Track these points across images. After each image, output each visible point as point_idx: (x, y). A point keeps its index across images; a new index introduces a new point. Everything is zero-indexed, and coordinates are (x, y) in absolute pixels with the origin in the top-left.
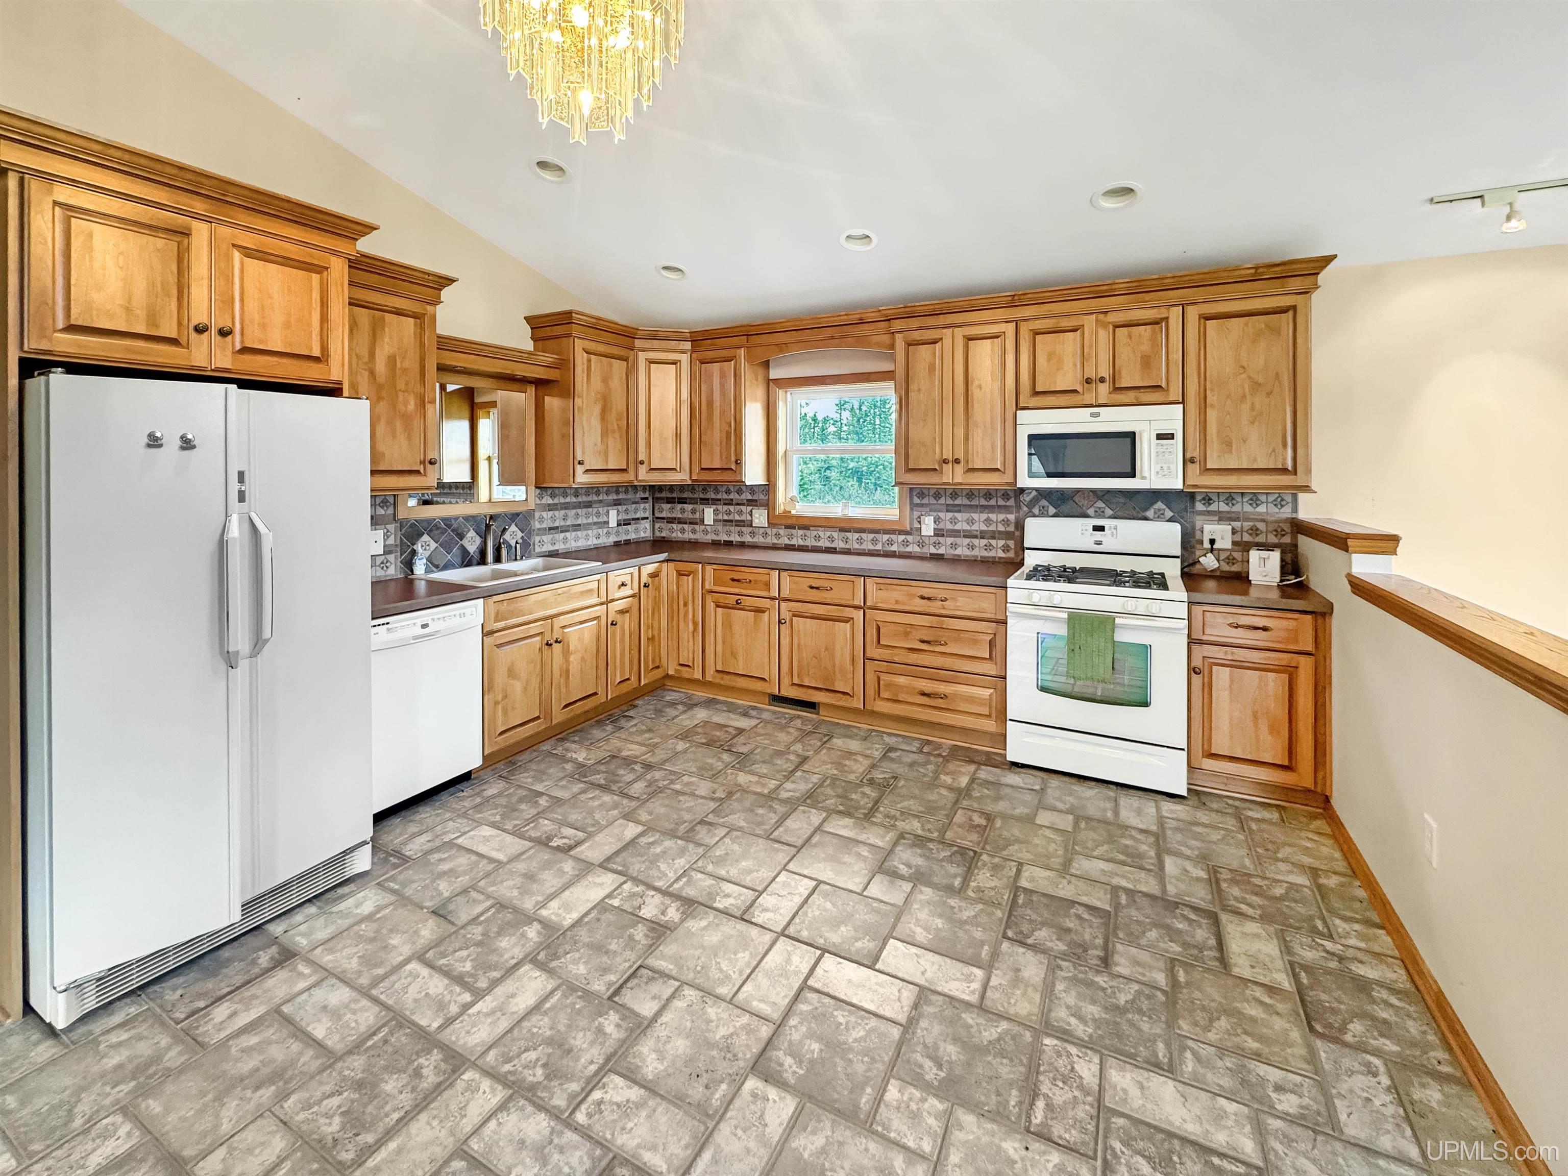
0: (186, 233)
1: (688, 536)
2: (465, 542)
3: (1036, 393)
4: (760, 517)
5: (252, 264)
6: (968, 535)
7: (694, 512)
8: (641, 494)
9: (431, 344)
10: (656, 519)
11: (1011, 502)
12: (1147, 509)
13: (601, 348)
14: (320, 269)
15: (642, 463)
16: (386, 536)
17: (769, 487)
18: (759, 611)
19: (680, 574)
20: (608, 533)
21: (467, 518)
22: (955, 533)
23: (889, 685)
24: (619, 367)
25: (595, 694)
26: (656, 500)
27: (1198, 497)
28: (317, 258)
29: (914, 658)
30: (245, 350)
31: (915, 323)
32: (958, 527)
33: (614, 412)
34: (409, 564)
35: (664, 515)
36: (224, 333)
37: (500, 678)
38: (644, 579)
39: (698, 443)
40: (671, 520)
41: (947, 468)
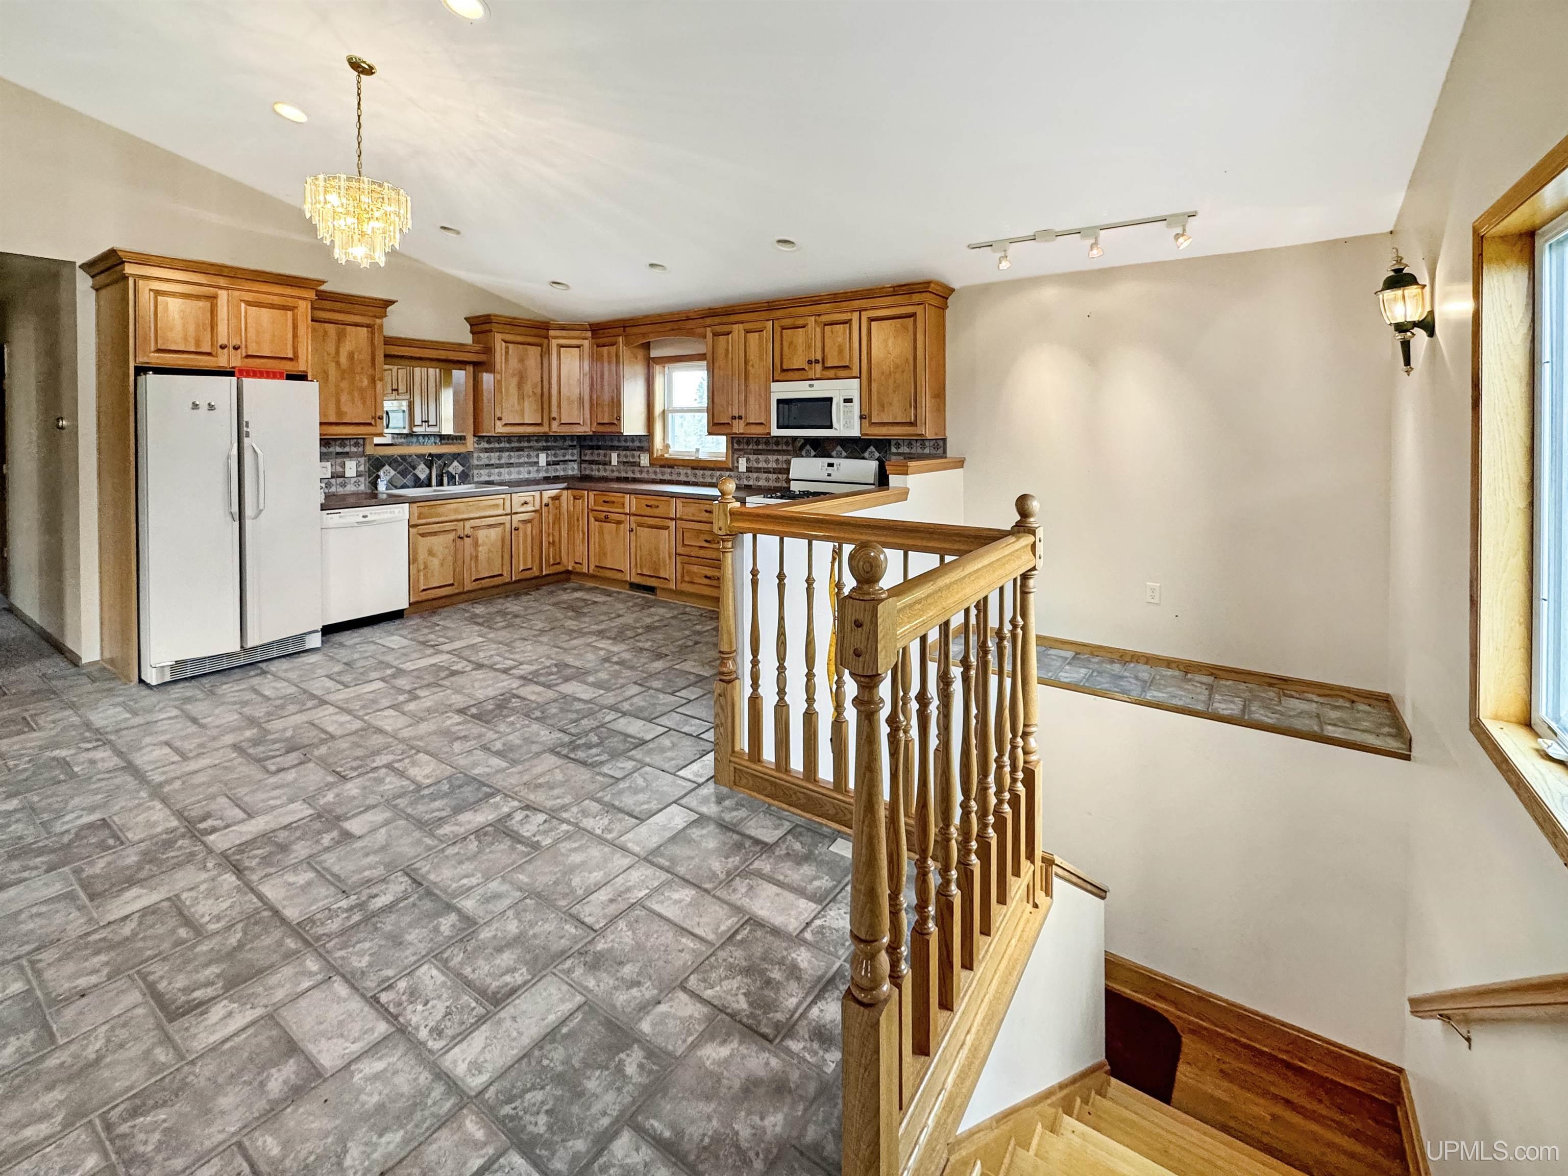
0: (214, 297)
1: (602, 473)
2: (417, 472)
3: (783, 370)
4: (645, 460)
5: (253, 310)
6: (767, 471)
7: (605, 456)
8: (568, 443)
9: (379, 341)
10: (582, 462)
11: (790, 448)
12: (864, 452)
13: (519, 339)
14: (292, 309)
15: (554, 419)
16: (358, 465)
17: (649, 436)
18: (619, 522)
19: (575, 498)
20: (538, 471)
21: (418, 456)
22: (758, 470)
23: (689, 572)
24: (534, 352)
25: (501, 575)
26: (582, 447)
27: (893, 443)
28: (290, 302)
29: (702, 553)
30: (248, 356)
31: (717, 320)
32: (760, 465)
33: (529, 382)
34: (374, 485)
35: (587, 458)
36: (236, 348)
37: (422, 555)
38: (545, 501)
39: (595, 405)
40: (591, 462)
41: (736, 422)
